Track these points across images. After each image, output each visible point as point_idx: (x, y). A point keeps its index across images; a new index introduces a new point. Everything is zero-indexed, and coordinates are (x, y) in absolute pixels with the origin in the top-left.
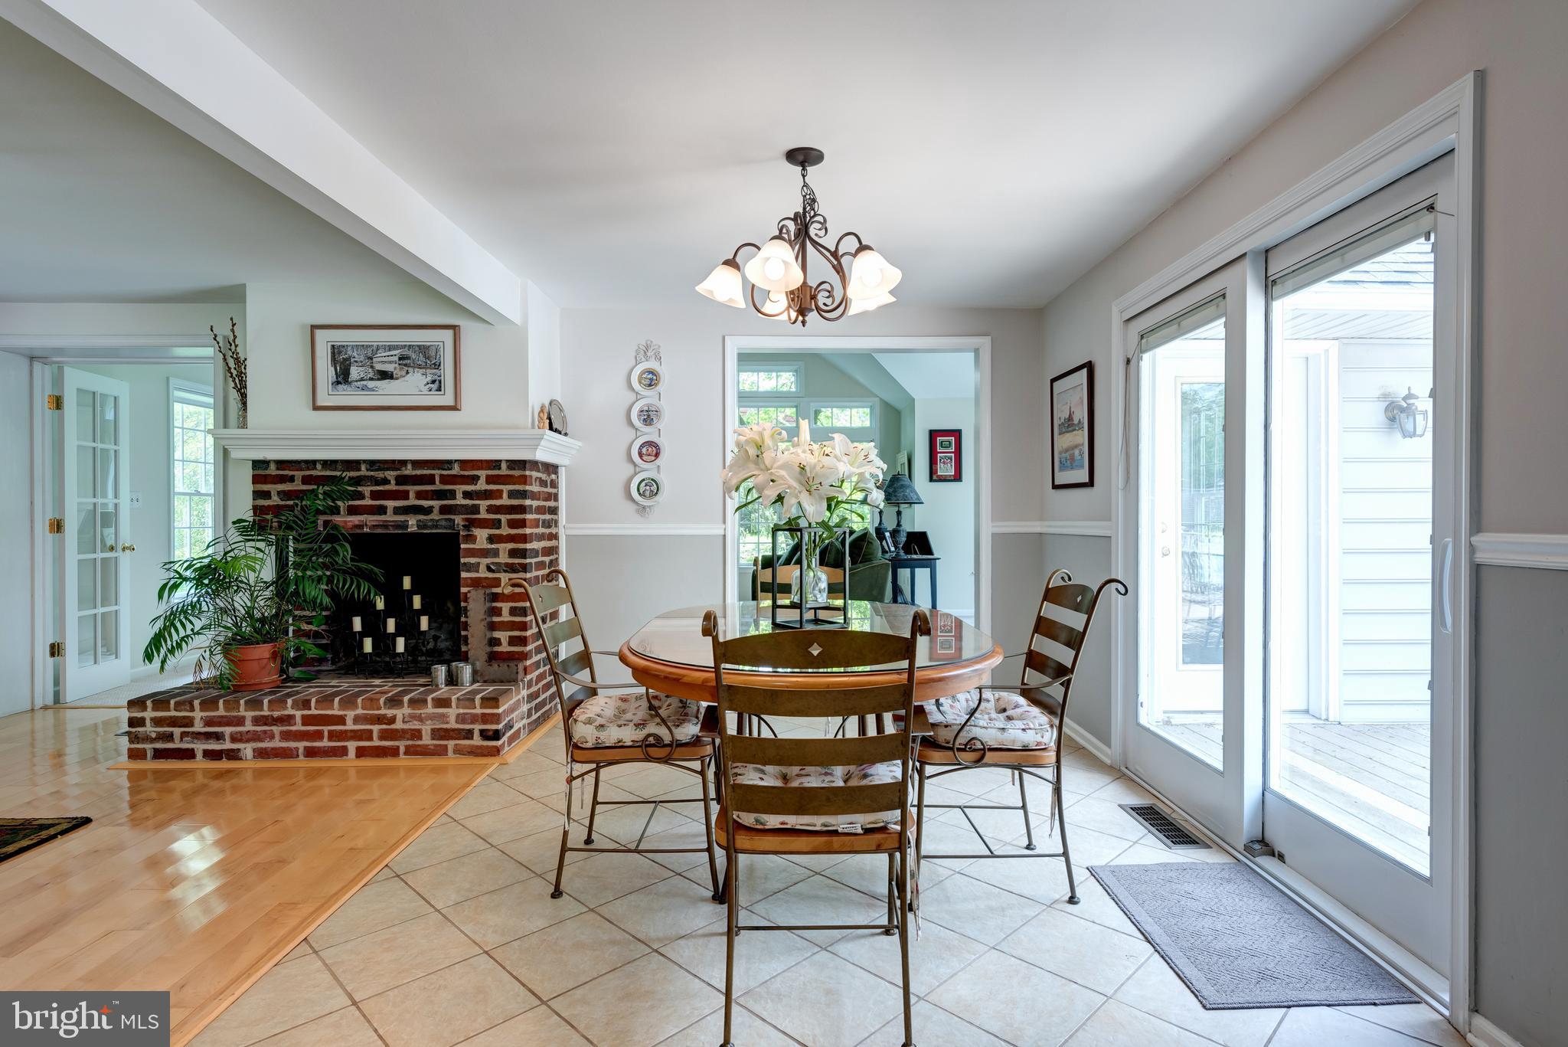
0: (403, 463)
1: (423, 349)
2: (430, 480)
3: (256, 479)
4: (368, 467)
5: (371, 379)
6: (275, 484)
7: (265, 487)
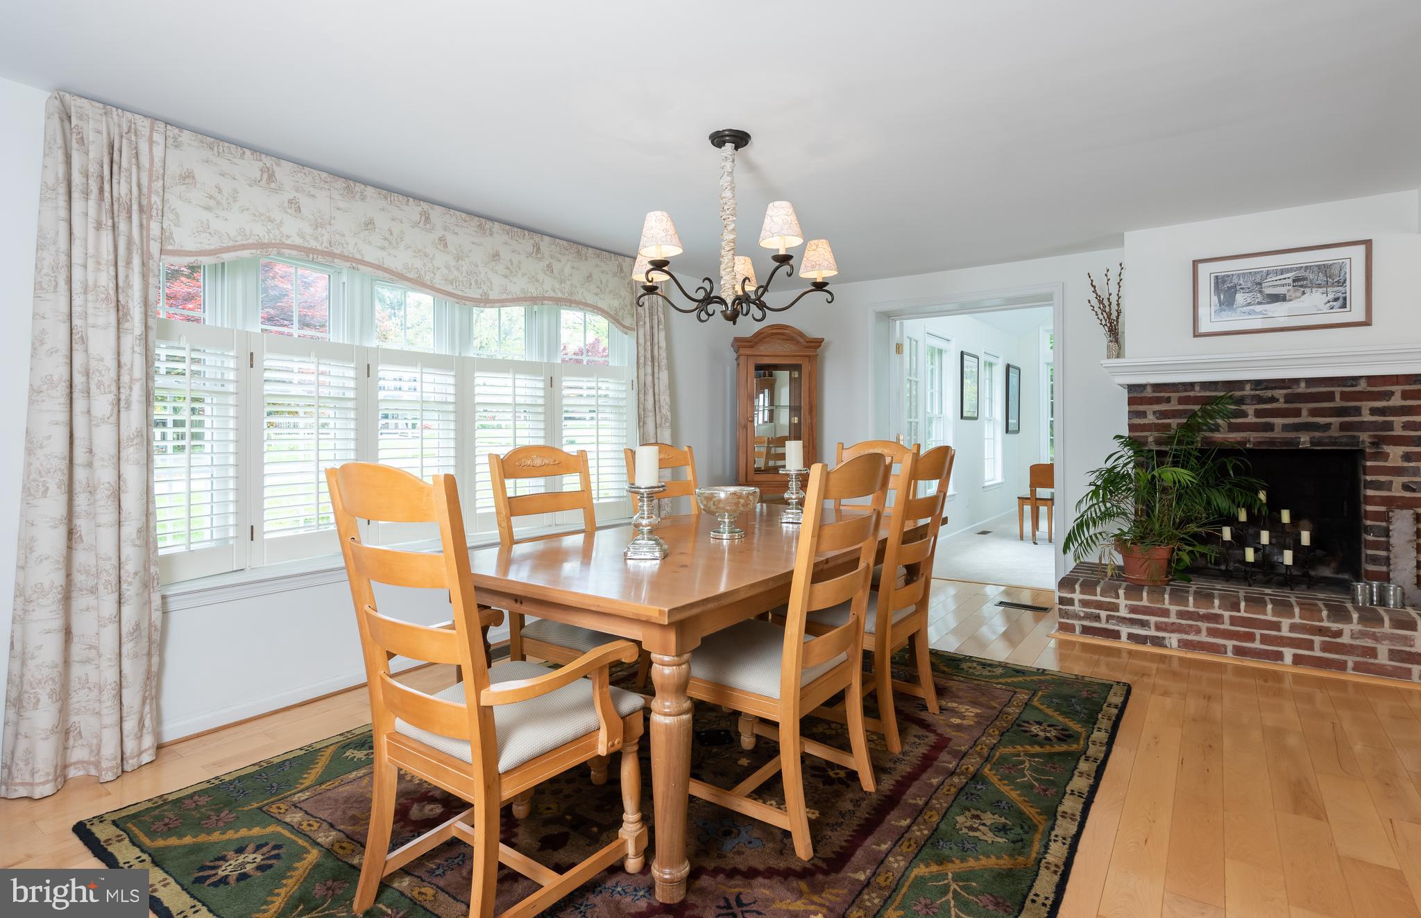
0: (1296, 381)
1: (1324, 269)
2: (1330, 397)
3: (1131, 401)
4: (1253, 387)
5: (1259, 303)
6: (1151, 404)
7: (1141, 408)
